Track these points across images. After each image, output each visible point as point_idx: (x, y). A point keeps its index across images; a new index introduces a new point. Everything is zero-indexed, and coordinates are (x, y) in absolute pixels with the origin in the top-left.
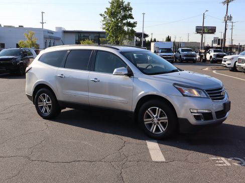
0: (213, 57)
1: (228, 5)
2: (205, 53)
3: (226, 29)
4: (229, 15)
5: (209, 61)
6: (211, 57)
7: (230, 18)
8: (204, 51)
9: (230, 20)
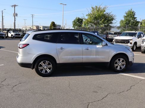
0: (13, 35)
1: (15, 8)
2: (7, 33)
3: (15, 20)
4: (16, 13)
5: (11, 37)
6: (12, 35)
7: (17, 15)
8: (6, 32)
9: (17, 16)
